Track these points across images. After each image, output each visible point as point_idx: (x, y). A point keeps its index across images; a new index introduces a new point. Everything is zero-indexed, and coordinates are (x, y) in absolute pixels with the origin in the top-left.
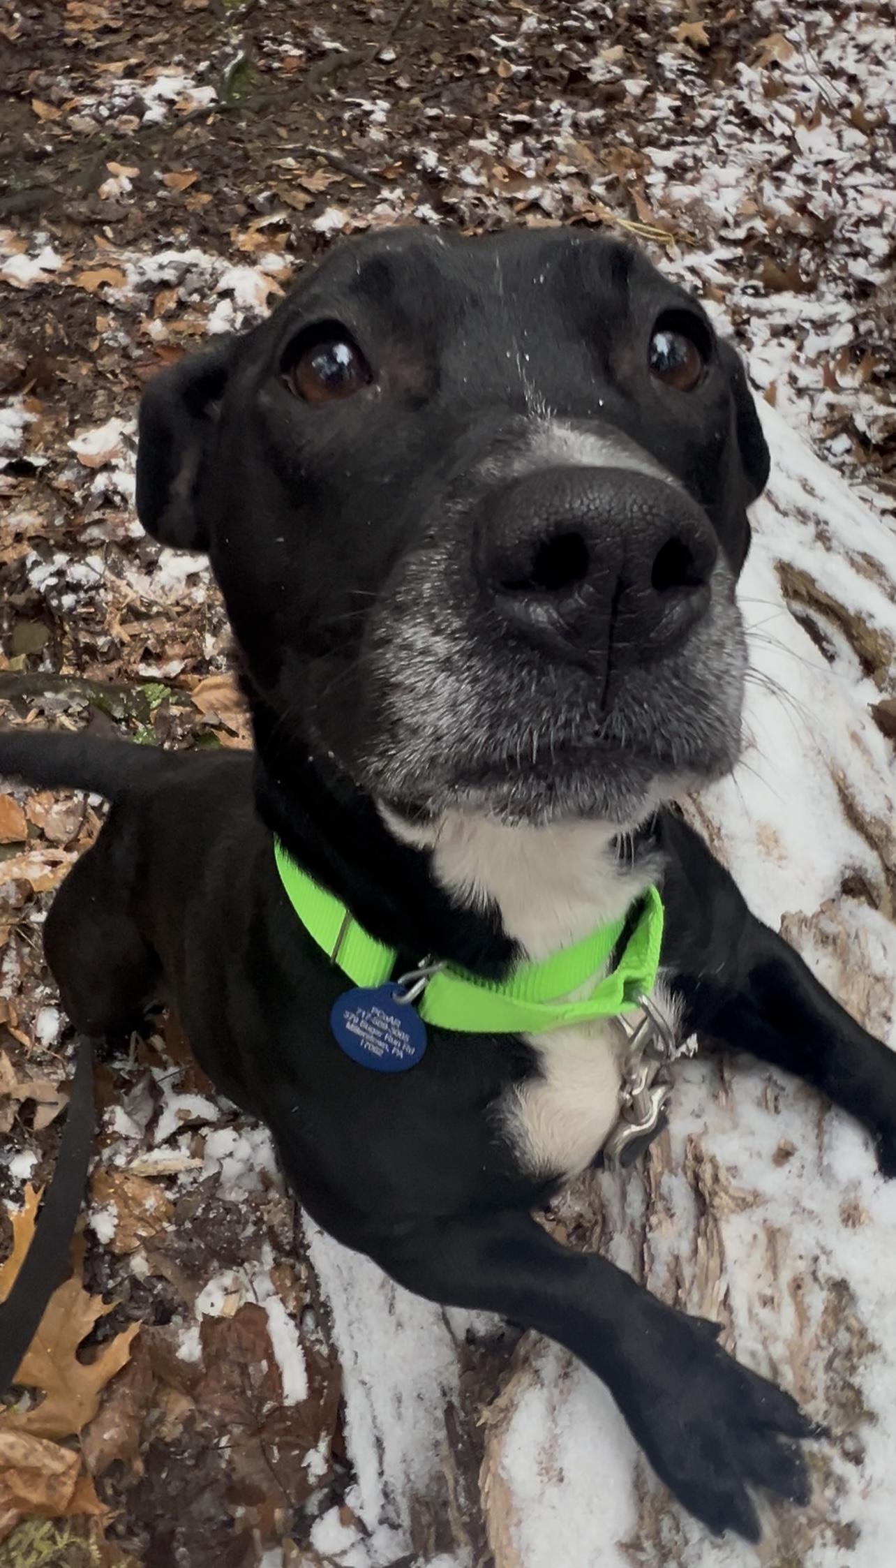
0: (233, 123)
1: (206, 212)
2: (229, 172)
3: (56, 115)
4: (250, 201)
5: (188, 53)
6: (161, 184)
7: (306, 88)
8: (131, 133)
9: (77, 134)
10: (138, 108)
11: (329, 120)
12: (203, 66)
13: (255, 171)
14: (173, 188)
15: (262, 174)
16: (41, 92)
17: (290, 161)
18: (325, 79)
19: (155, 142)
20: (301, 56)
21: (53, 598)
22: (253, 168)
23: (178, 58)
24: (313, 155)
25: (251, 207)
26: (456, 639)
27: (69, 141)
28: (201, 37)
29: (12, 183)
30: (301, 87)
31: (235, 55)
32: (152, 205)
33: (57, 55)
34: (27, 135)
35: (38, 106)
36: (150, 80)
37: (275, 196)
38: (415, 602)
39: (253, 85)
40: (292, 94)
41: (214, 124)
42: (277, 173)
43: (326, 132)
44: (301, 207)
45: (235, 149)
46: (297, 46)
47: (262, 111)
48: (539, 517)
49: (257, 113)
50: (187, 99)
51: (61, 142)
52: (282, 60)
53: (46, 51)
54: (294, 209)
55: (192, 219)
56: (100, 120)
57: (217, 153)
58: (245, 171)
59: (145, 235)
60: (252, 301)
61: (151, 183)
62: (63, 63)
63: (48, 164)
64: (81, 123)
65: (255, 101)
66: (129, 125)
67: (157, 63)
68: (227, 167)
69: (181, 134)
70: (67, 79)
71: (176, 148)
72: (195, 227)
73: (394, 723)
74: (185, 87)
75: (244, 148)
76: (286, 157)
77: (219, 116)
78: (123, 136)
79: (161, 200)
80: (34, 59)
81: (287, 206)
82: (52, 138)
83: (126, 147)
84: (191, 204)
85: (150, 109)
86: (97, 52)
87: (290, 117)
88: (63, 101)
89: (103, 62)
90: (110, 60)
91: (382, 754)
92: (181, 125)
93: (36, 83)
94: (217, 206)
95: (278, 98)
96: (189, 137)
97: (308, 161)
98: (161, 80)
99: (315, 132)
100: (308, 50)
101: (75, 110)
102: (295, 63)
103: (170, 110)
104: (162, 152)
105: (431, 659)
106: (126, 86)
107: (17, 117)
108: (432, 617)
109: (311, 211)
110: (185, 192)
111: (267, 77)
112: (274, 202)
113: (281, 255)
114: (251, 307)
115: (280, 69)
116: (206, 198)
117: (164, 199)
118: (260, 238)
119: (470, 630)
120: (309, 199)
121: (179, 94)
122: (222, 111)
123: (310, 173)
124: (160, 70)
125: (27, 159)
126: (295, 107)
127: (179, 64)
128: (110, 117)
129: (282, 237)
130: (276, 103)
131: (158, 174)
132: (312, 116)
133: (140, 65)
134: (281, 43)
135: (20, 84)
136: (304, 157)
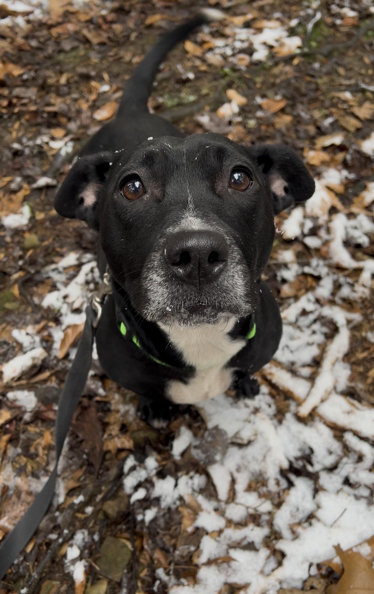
0: (310, 64)
1: (288, 130)
2: (305, 100)
3: (198, 51)
4: (318, 124)
5: (284, 12)
6: (260, 107)
7: (358, 39)
8: (244, 68)
9: (210, 65)
10: (250, 51)
12: (294, 23)
13: (323, 101)
14: (267, 110)
15: (327, 103)
17: (347, 94)
18: (370, 33)
19: (258, 76)
20: (355, 16)
21: (139, 514)
22: (322, 98)
23: (277, 15)
24: (363, 91)
25: (318, 128)
26: (162, 277)
27: (205, 72)
29: (166, 101)
30: (354, 39)
31: (314, 16)
32: (252, 123)
34: (179, 67)
35: (189, 46)
36: (260, 30)
37: (336, 122)
38: (153, 267)
39: (324, 36)
40: (348, 44)
41: (298, 65)
42: (337, 103)
43: (370, 72)
44: (352, 129)
46: (353, 9)
47: (329, 56)
48: (178, 247)
49: (326, 57)
50: (282, 45)
51: (200, 72)
52: (342, 18)
54: (348, 131)
55: (278, 135)
56: (225, 57)
57: (297, 85)
58: (315, 100)
61: (253, 105)
63: (189, 87)
64: (214, 58)
65: (326, 49)
66: (242, 61)
67: (264, 18)
68: (304, 95)
69: (276, 71)
70: (209, 26)
71: (272, 80)
73: (149, 300)
74: (281, 37)
75: (316, 83)
76: (344, 91)
77: (302, 59)
78: (239, 70)
79: (258, 119)
81: (344, 129)
82: (195, 69)
83: (240, 78)
84: (278, 123)
85: (257, 51)
86: (228, 9)
87: (347, 60)
88: (203, 42)
89: (232, 17)
90: (235, 15)
91: (146, 309)
92: (276, 64)
94: (295, 125)
95: (341, 46)
96: (281, 73)
97: (360, 95)
98: (267, 32)
99: (363, 72)
100: (360, 12)
101: (211, 49)
102: (351, 21)
103: (270, 53)
104: (263, 83)
105: (157, 283)
106: (243, 34)
108: (157, 271)
109: (361, 134)
110: (276, 114)
111: (332, 30)
112: (336, 127)
113: (339, 170)
115: (341, 25)
116: (287, 119)
117: (260, 118)
118: (325, 156)
119: (165, 275)
120: (358, 124)
121: (277, 41)
122: (304, 55)
123: (360, 104)
124: (266, 24)
125: (177, 83)
126: (350, 53)
127: (278, 19)
128: (233, 55)
129: (340, 156)
130: (338, 49)
131: (259, 100)
132: (361, 59)
133: (254, 20)
134: (342, 7)
136: (357, 92)
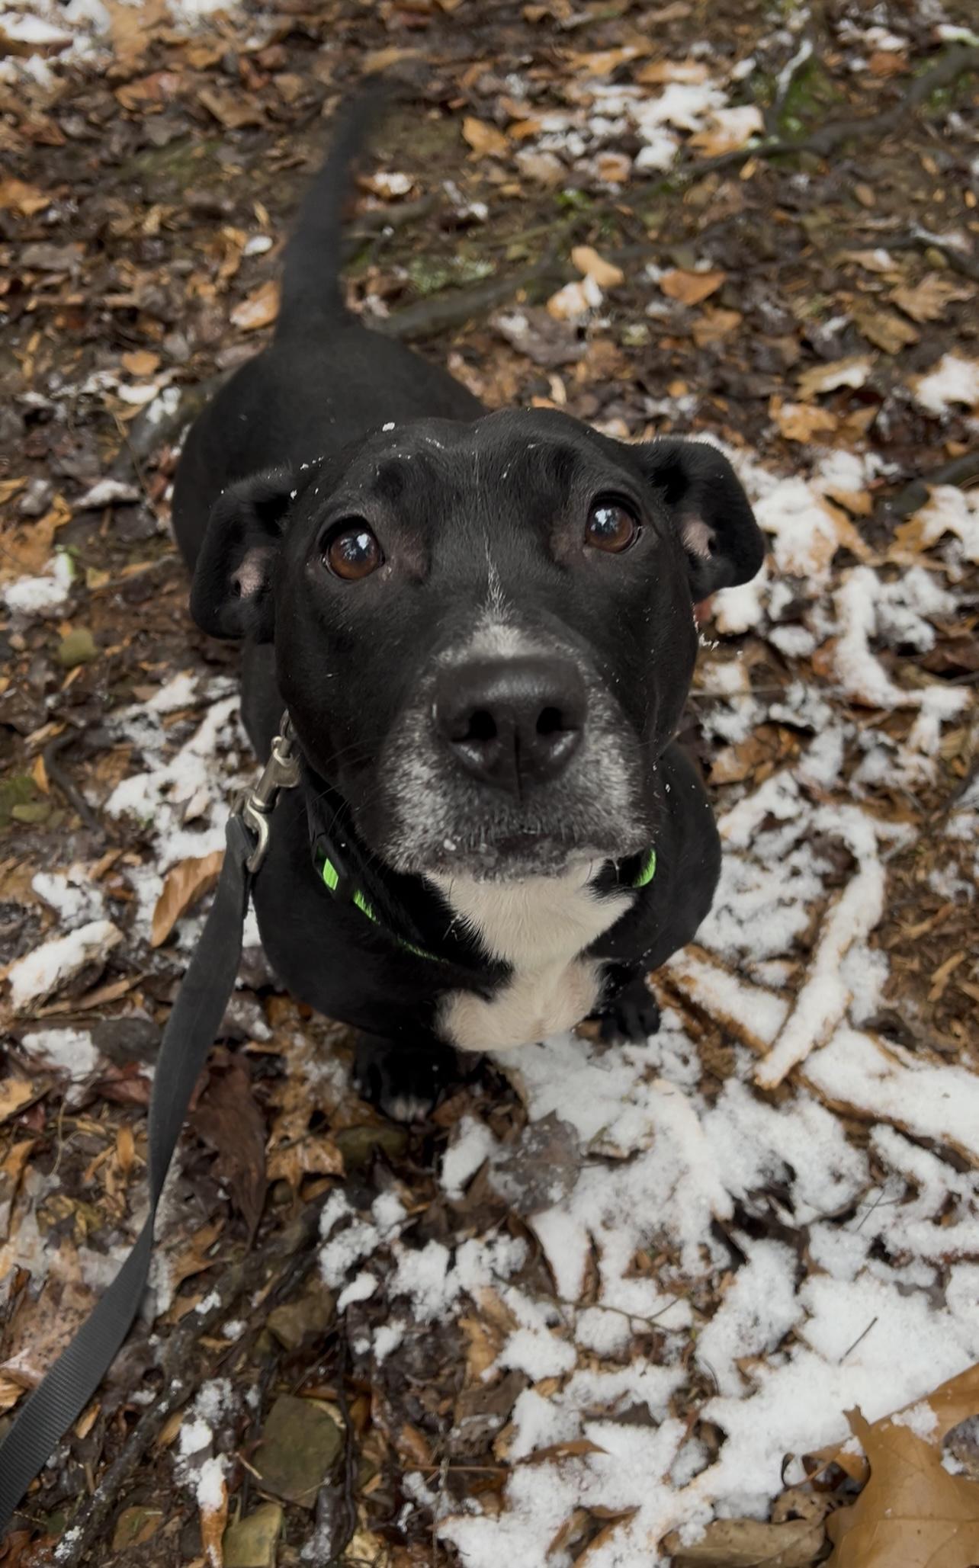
0: (784, 176)
1: (728, 349)
2: (773, 270)
3: (498, 146)
4: (806, 332)
5: (716, 40)
6: (657, 291)
7: (908, 111)
8: (614, 189)
9: (529, 184)
10: (631, 144)
11: (945, 173)
12: (743, 69)
13: (818, 273)
14: (676, 299)
15: (829, 279)
16: (481, 105)
17: (881, 258)
18: (939, 93)
19: (651, 209)
20: (898, 52)
21: (359, 1337)
22: (815, 265)
23: (700, 48)
24: (922, 246)
25: (806, 344)
26: (433, 768)
27: (515, 198)
28: (739, 11)
29: (415, 276)
30: (899, 109)
31: (795, 50)
32: (637, 333)
33: (512, 35)
34: (449, 186)
35: (475, 131)
36: (656, 89)
37: (852, 325)
38: (410, 746)
39: (820, 103)
40: (887, 120)
41: (752, 180)
42: (855, 277)
43: (939, 196)
44: (894, 347)
45: (782, 225)
46: (894, 30)
47: (832, 154)
48: (463, 702)
49: (826, 157)
50: (712, 128)
51: (502, 198)
52: (867, 55)
53: (495, 28)
54: (883, 351)
55: (703, 365)
56: (565, 159)
57: (752, 231)
58: (798, 270)
59: (621, 396)
60: (804, 563)
61: (640, 287)
62: (519, 48)
63: (476, 239)
64: (538, 163)
65: (823, 139)
66: (613, 173)
67: (668, 57)
68: (771, 259)
69: (697, 195)
70: (522, 79)
71: (687, 219)
72: (705, 379)
73: (401, 822)
74: (710, 107)
75: (801, 227)
76: (874, 246)
77: (763, 164)
78: (602, 194)
79: (653, 321)
80: (478, 43)
81: (872, 346)
82: (488, 192)
83: (605, 216)
84: (704, 332)
85: (649, 144)
86: (574, 32)
87: (878, 166)
88: (511, 122)
89: (581, 52)
90: (592, 47)
91: (395, 844)
92: (698, 178)
93: (474, 88)
94: (747, 337)
95: (863, 128)
96: (710, 201)
97: (912, 257)
98: (673, 93)
99: (921, 195)
100: (913, 40)
101: (530, 140)
102: (889, 62)
103: (682, 148)
104: (664, 228)
105: (420, 782)
106: (613, 99)
107: (438, 146)
108: (420, 754)
109: (914, 357)
110: (696, 308)
111: (842, 86)
112: (853, 340)
113: (860, 455)
114: (805, 578)
115: (863, 72)
116: (728, 321)
117: (657, 320)
118: (823, 418)
119: (440, 764)
120: (909, 334)
121: (699, 116)
122: (768, 154)
123: (914, 283)
124: (671, 70)
125: (445, 228)
126: (888, 148)
127: (702, 59)
128: (588, 155)
129: (861, 418)
130: (856, 138)
131: (654, 273)
132: (916, 162)
133: (640, 60)
134: (867, 25)
135: (452, 90)
136: (905, 248)
